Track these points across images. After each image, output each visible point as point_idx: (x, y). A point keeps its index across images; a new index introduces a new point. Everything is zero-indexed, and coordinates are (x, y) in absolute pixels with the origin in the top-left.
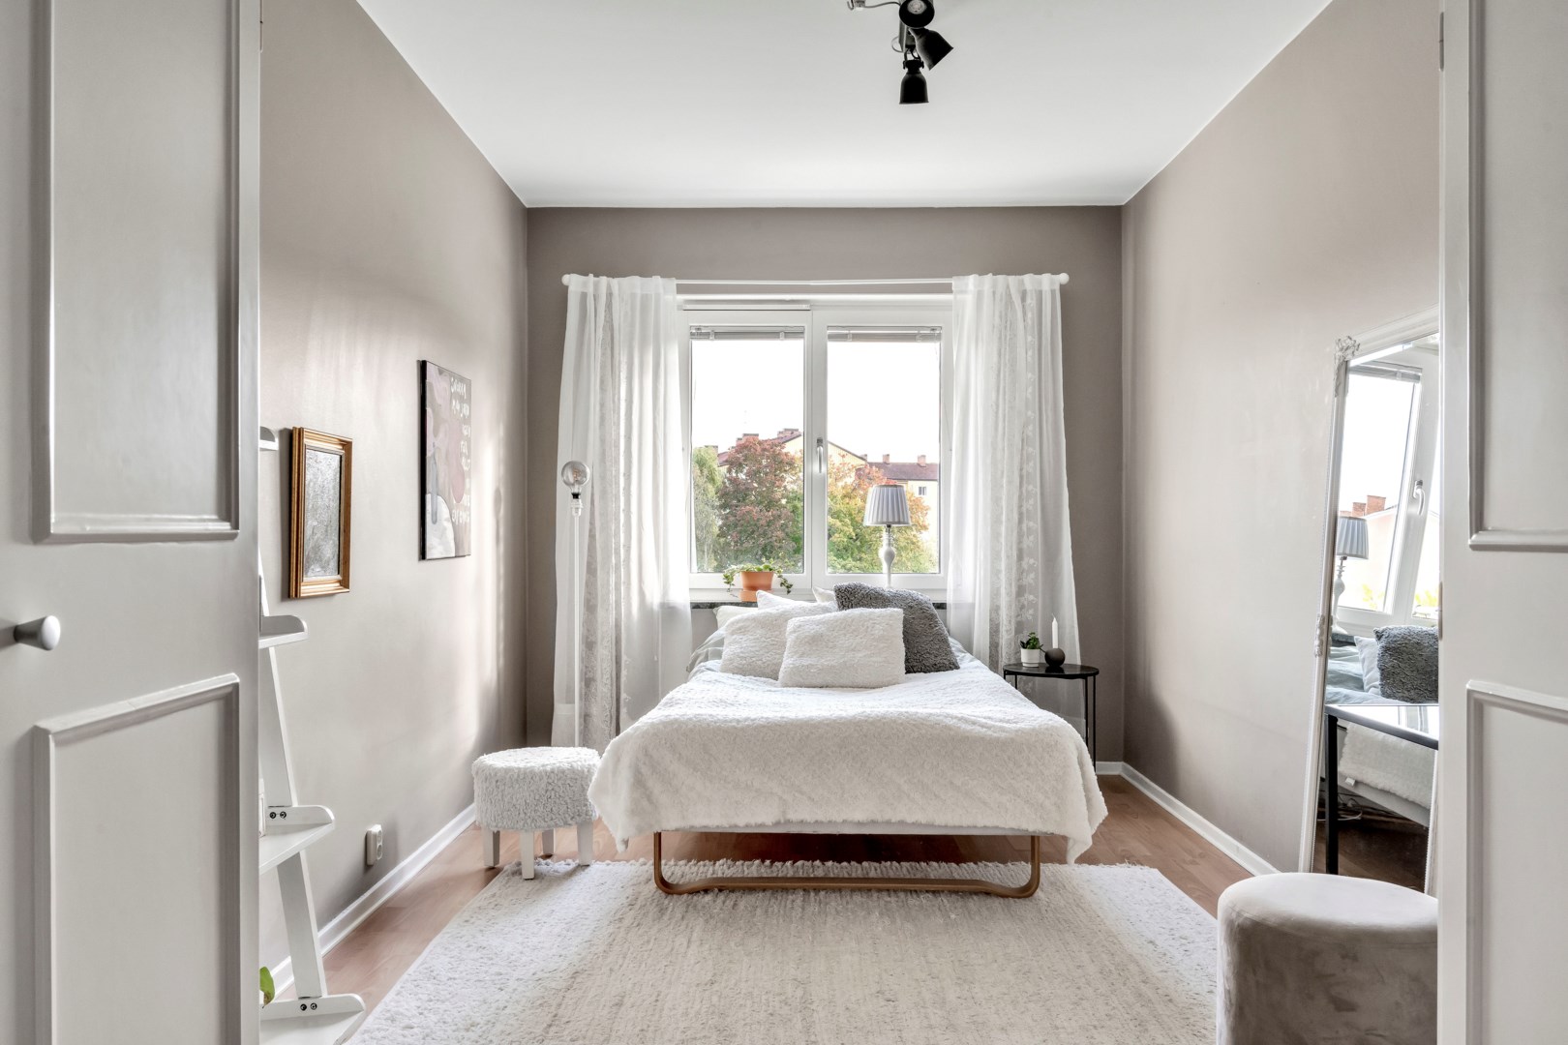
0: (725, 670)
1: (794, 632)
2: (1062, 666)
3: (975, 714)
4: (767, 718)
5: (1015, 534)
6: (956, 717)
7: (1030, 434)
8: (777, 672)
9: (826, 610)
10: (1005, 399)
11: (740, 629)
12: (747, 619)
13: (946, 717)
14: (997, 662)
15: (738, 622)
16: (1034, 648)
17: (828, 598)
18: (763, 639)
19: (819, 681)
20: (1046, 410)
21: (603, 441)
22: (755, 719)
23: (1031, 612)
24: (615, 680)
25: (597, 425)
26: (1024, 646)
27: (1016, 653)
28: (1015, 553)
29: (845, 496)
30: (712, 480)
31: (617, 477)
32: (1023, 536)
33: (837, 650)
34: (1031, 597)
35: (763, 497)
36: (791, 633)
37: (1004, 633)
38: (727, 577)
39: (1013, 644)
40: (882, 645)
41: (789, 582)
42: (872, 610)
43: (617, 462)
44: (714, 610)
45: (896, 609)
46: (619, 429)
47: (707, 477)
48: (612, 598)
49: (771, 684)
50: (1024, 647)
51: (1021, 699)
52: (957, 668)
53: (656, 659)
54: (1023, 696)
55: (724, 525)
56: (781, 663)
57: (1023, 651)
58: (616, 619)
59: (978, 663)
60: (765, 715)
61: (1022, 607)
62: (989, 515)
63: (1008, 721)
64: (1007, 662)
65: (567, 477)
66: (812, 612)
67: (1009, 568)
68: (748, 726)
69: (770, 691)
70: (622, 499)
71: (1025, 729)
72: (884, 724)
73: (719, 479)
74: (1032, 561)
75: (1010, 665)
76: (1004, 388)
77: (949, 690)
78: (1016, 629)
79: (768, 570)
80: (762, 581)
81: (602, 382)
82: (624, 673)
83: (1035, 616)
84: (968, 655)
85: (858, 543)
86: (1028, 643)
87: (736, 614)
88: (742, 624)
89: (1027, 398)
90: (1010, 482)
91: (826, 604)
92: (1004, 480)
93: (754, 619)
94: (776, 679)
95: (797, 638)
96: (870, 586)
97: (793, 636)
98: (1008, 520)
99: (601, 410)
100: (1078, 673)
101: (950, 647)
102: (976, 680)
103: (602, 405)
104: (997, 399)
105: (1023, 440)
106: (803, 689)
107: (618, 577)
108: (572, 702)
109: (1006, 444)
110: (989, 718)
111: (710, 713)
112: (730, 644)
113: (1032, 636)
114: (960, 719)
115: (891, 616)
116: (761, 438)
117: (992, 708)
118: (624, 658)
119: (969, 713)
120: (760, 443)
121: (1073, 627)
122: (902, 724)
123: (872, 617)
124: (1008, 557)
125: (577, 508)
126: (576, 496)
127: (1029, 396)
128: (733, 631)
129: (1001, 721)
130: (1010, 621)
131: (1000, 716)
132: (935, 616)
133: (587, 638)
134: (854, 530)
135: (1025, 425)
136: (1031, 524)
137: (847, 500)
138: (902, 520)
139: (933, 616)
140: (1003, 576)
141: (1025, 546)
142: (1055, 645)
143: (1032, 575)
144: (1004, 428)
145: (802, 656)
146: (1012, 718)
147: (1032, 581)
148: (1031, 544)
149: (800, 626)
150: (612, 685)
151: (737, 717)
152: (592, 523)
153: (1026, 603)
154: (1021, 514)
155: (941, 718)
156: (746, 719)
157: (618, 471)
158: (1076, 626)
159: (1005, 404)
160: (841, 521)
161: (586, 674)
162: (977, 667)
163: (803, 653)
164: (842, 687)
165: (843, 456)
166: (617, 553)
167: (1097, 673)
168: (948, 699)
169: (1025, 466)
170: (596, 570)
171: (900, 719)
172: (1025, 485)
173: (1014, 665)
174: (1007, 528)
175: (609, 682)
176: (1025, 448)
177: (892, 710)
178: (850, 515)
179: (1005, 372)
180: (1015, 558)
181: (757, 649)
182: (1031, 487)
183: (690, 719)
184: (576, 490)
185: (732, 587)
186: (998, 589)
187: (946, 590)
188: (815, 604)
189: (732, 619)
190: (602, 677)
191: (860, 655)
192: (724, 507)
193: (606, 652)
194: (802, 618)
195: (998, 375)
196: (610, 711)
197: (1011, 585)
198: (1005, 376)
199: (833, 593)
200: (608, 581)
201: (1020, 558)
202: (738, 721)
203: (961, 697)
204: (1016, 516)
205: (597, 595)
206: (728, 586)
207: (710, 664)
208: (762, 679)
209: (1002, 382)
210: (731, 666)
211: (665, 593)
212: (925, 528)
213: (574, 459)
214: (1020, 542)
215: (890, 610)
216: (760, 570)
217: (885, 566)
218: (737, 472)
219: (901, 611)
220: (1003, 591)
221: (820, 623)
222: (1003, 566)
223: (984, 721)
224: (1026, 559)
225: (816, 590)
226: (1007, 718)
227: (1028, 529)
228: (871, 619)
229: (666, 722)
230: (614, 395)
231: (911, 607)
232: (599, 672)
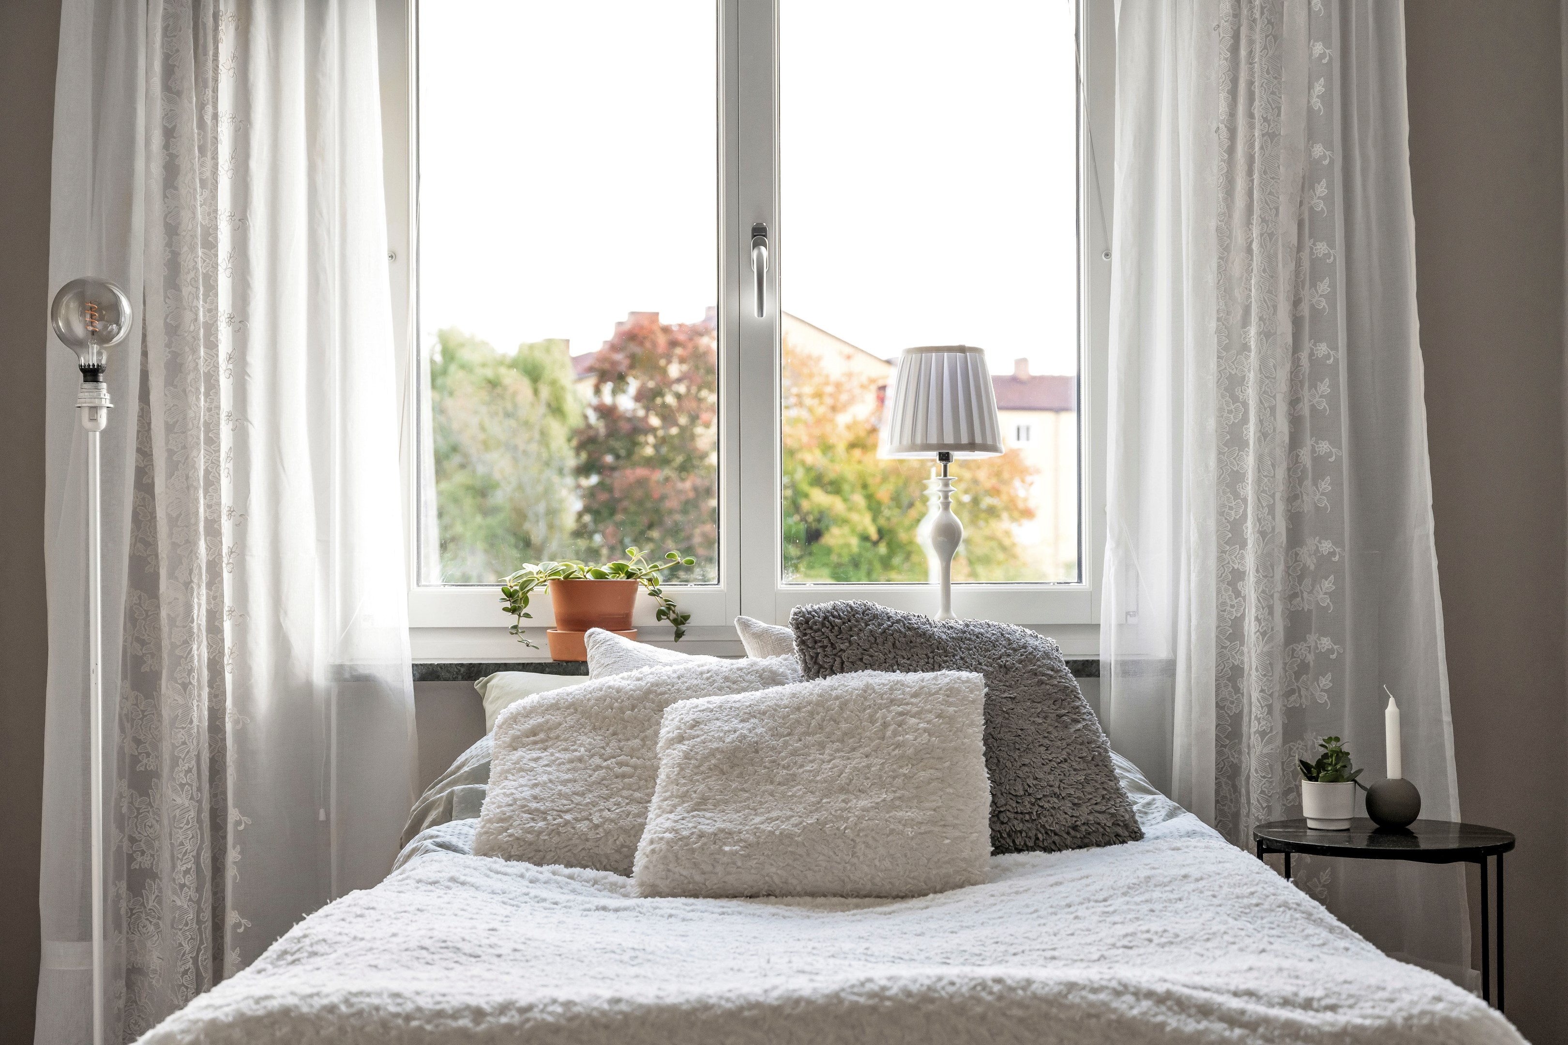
0: (486, 849)
1: (681, 739)
2: (1411, 827)
3: (1207, 983)
4: (568, 1004)
5: (1281, 473)
6: (1150, 994)
7: (1321, 206)
8: (630, 857)
9: (772, 679)
10: (1251, 116)
11: (533, 732)
12: (555, 707)
13: (1117, 993)
14: (1236, 815)
15: (528, 713)
16: (1336, 778)
17: (778, 645)
18: (597, 760)
19: (748, 879)
20: (1363, 146)
21: (172, 230)
22: (530, 1008)
23: (1325, 682)
24: (208, 873)
25: (156, 187)
26: (1311, 772)
27: (1287, 792)
28: (1281, 525)
29: (852, 446)
30: (556, 409)
31: (211, 329)
32: (1301, 481)
33: (799, 790)
34: (1326, 643)
35: (673, 448)
36: (671, 742)
37: (1255, 739)
38: (510, 595)
39: (1278, 767)
40: (923, 775)
41: (681, 607)
42: (898, 676)
43: (211, 288)
44: (477, 685)
45: (965, 674)
46: (215, 197)
47: (549, 405)
48: (200, 652)
49: (613, 888)
50: (1311, 778)
51: (1331, 930)
52: (1137, 835)
53: (322, 816)
54: (1331, 919)
55: (587, 509)
56: (642, 826)
57: (1308, 788)
58: (211, 710)
59: (1188, 821)
60: (563, 995)
61: (1304, 668)
62: (1211, 424)
63: (1307, 1005)
64: (1262, 816)
65: (68, 324)
66: (733, 683)
67: (1265, 566)
68: (509, 1029)
69: (604, 908)
70: (225, 384)
71: (1362, 1028)
72: (928, 1017)
73: (571, 407)
74: (1326, 546)
75: (1270, 825)
76: (1251, 83)
77: (1118, 903)
78: (1285, 727)
79: (622, 577)
80: (608, 606)
81: (169, 71)
82: (233, 855)
83: (1335, 693)
84: (1161, 798)
85: (882, 549)
86: (1321, 765)
87: (526, 694)
88: (541, 720)
89: (1310, 110)
90: (1266, 335)
91: (773, 662)
92: (1253, 331)
93: (574, 706)
94: (627, 872)
95: (687, 756)
96: (891, 611)
97: (678, 751)
98: (1263, 435)
99: (166, 146)
100: (1453, 845)
101: (1116, 779)
102: (1194, 872)
103: (170, 134)
104: (1232, 114)
105: (1300, 224)
106: (700, 903)
107: (216, 598)
108: (86, 935)
109: (1256, 232)
110: (1250, 994)
111: (395, 987)
112: (505, 774)
113: (1333, 745)
114: (1163, 999)
115: (951, 691)
116: (664, 321)
117: (1252, 960)
118: (233, 814)
119: (1183, 979)
120: (666, 330)
121: (1439, 721)
122: (983, 1018)
123: (898, 694)
124: (1263, 534)
125: (94, 409)
126: (91, 374)
127: (1317, 104)
128: (515, 738)
129: (1286, 1002)
130: (1270, 707)
131: (1283, 986)
132: (1074, 690)
133: (135, 760)
134: (874, 520)
135: (1307, 183)
136: (1324, 447)
137: (857, 453)
138: (978, 440)
139: (1068, 693)
140: (1250, 588)
141: (1307, 507)
142: (1393, 770)
143: (1328, 585)
144: (1250, 193)
145: (701, 805)
146: (1319, 993)
147: (1326, 602)
148: (1325, 503)
149: (696, 724)
150: (199, 889)
151: (473, 1002)
152: (145, 452)
153: (1310, 658)
154: (1295, 421)
155: (1103, 996)
156: (504, 1008)
157: (213, 310)
158: (1447, 718)
159: (1251, 126)
160: (845, 500)
161: (131, 858)
162: (1190, 834)
163: (704, 800)
164: (813, 895)
165: (849, 357)
166: (213, 531)
167: (1510, 846)
168: (1120, 930)
169: (1306, 293)
170: (155, 577)
171: (979, 1000)
172: (1307, 344)
173: (1284, 824)
174: (1260, 459)
175: (190, 880)
176: (1308, 243)
177: (952, 972)
178: (865, 486)
179: (1251, 42)
180: (1283, 538)
181: (578, 788)
182: (1323, 349)
183: (332, 1009)
184: (91, 358)
185: (524, 622)
186: (1238, 623)
187: (1099, 625)
188: (742, 662)
189: (514, 707)
190: (174, 867)
191: (864, 803)
192: (584, 470)
193: (182, 800)
194: (702, 702)
195: (1235, 49)
196: (195, 960)
197: (1271, 610)
198: (1251, 53)
199: (790, 631)
200: (189, 608)
201: (1295, 539)
202: (478, 1014)
203: (1156, 926)
204: (1282, 425)
205: (159, 648)
206: (511, 620)
207: (447, 831)
208: (590, 873)
209: (1243, 66)
210: (504, 837)
211: (347, 641)
212: (1028, 514)
213: (89, 272)
214: (1293, 497)
215: (947, 676)
216: (601, 575)
217: (934, 563)
218: (614, 392)
219: (976, 677)
220: (1250, 627)
221: (751, 713)
222: (1250, 561)
223: (1235, 1004)
224: (1311, 543)
225: (746, 625)
226: (1304, 993)
227: (1317, 460)
228: (892, 701)
229: (258, 1020)
230: (201, 107)
231: (1006, 669)
232: (167, 855)
